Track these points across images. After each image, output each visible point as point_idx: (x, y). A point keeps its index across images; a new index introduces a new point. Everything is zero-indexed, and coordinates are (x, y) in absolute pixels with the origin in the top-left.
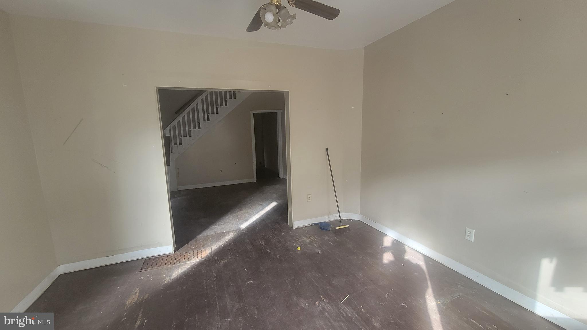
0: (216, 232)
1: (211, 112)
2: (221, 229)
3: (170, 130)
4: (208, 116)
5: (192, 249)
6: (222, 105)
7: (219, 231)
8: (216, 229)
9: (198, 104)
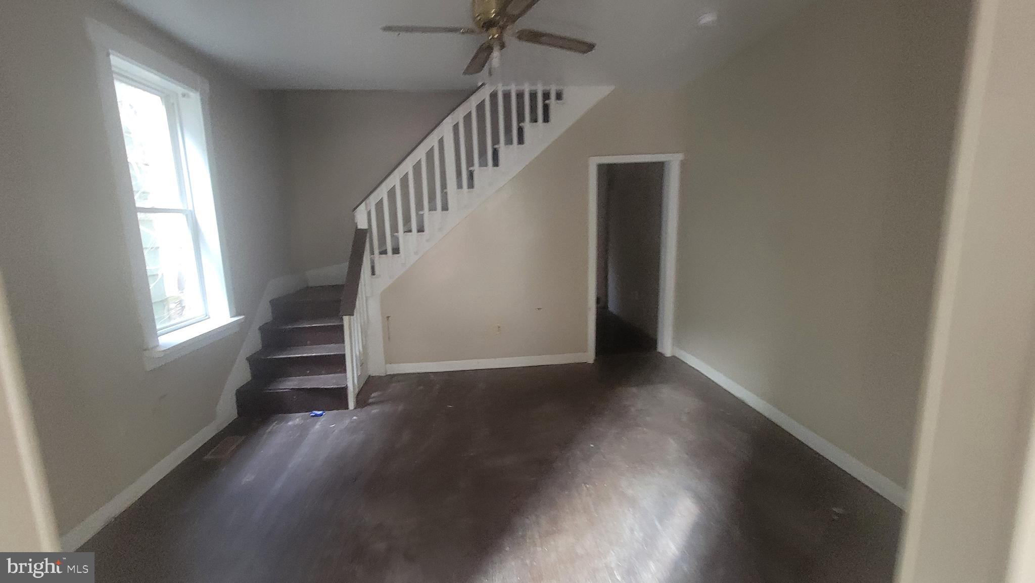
1: (480, 160)
4: (470, 174)
6: (509, 142)
9: (445, 140)
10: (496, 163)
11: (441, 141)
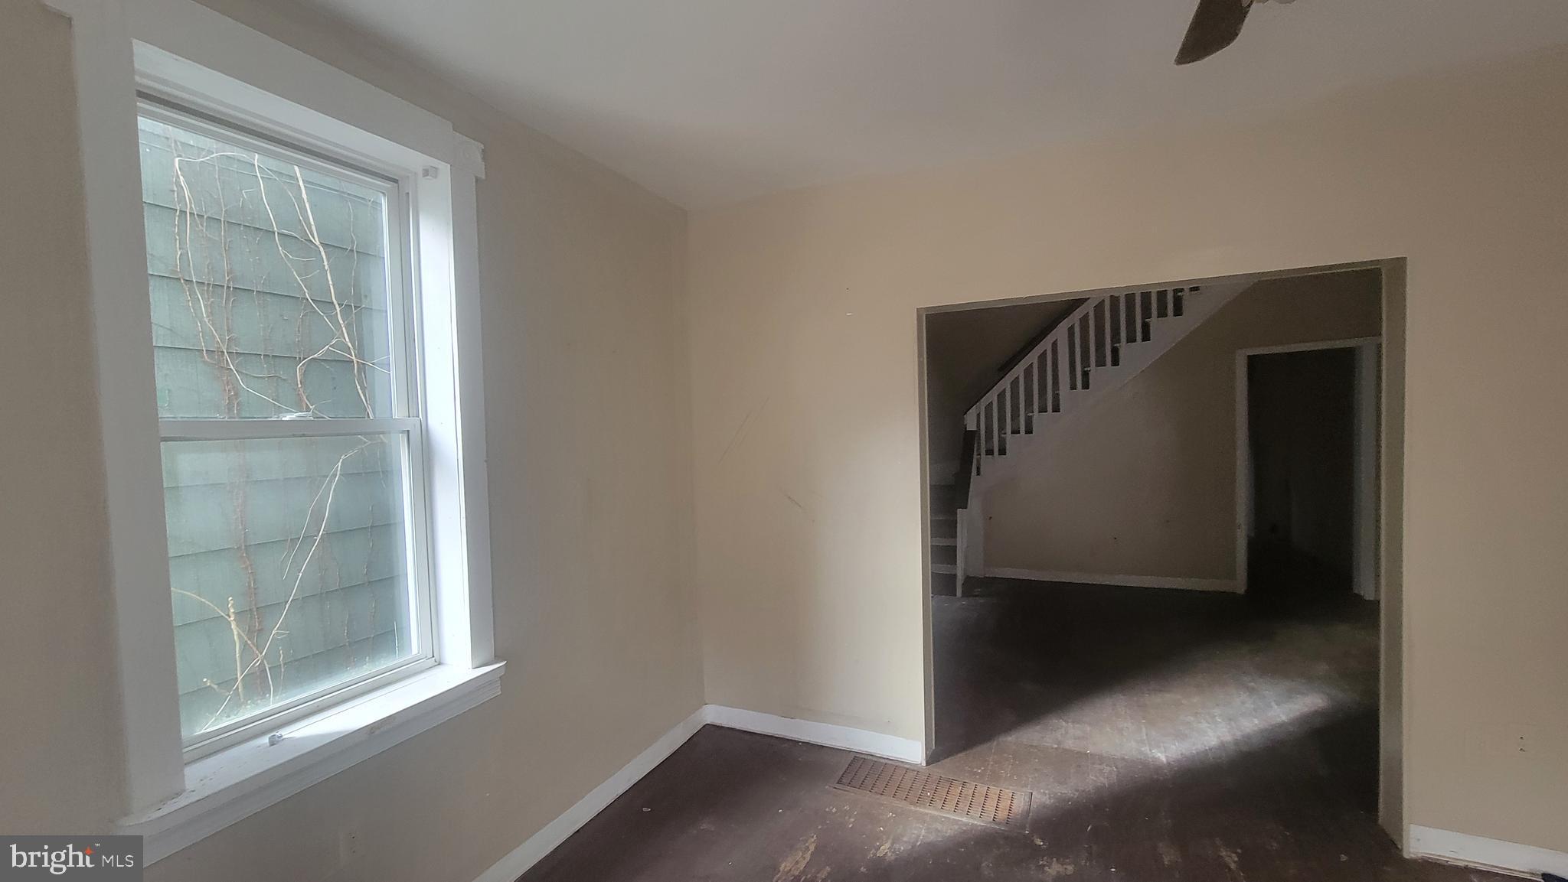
0: (1059, 743)
1: (1096, 362)
2: (1079, 738)
3: (979, 415)
4: (1086, 375)
5: (976, 773)
6: (1131, 339)
7: (1070, 744)
8: (1063, 731)
9: (1059, 343)
10: (1115, 362)
11: (1055, 344)
